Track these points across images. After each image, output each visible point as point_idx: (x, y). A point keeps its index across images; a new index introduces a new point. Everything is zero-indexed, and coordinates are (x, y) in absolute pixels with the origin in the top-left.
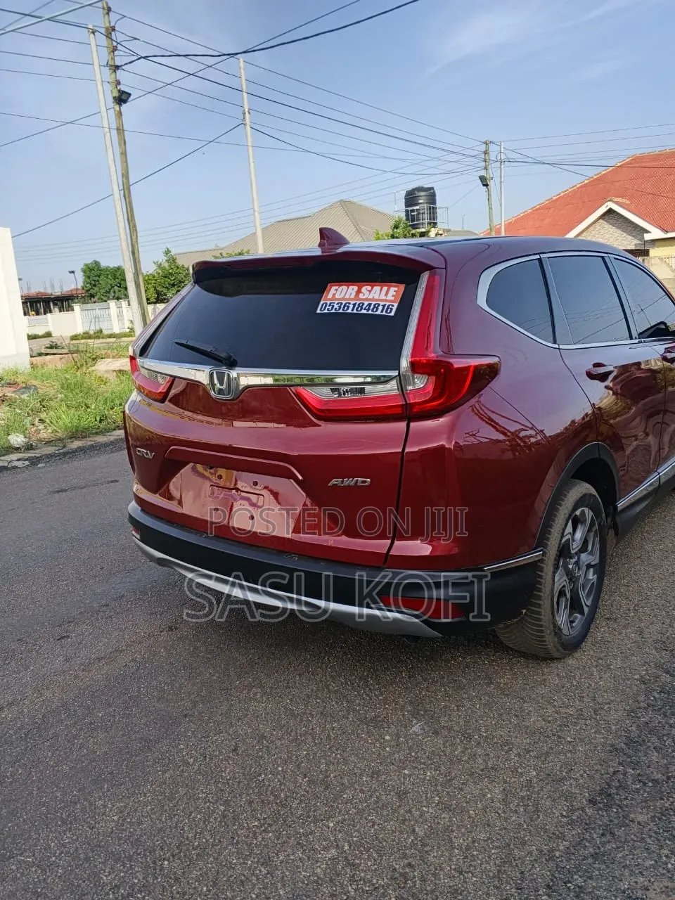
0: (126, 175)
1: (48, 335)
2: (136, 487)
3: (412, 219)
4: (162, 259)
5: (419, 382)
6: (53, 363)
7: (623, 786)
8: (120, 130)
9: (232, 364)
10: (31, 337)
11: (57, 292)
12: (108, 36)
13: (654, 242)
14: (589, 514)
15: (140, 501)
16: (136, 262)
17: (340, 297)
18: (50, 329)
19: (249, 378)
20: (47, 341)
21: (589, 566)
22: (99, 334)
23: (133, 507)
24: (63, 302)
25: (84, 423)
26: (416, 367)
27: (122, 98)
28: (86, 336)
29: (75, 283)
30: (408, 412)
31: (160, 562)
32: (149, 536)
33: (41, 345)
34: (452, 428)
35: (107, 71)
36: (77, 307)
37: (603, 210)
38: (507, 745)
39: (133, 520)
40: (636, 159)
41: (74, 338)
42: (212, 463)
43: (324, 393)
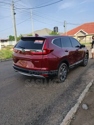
0: (15, 24)
1: (4, 45)
2: (14, 63)
3: (55, 31)
4: (20, 35)
5: (44, 51)
6: (5, 49)
7: (65, 94)
8: (14, 18)
9: (24, 49)
10: (1, 46)
11: (5, 39)
12: (13, 5)
13: (87, 35)
14: (65, 67)
15: (14, 64)
16: (16, 36)
17: (37, 42)
18: (4, 44)
19: (26, 50)
20: (4, 46)
21: (65, 73)
22: (11, 45)
23: (13, 65)
24: (6, 41)
25: (9, 57)
26: (44, 49)
27: (15, 14)
28: (9, 46)
29: (8, 38)
30: (43, 54)
31: (16, 71)
32: (15, 68)
33: (3, 47)
34: (47, 56)
35: (13, 10)
36: (8, 42)
37: (80, 31)
38: (53, 90)
39: (13, 67)
40: (85, 24)
41: (8, 46)
42: (22, 60)
43: (34, 52)
